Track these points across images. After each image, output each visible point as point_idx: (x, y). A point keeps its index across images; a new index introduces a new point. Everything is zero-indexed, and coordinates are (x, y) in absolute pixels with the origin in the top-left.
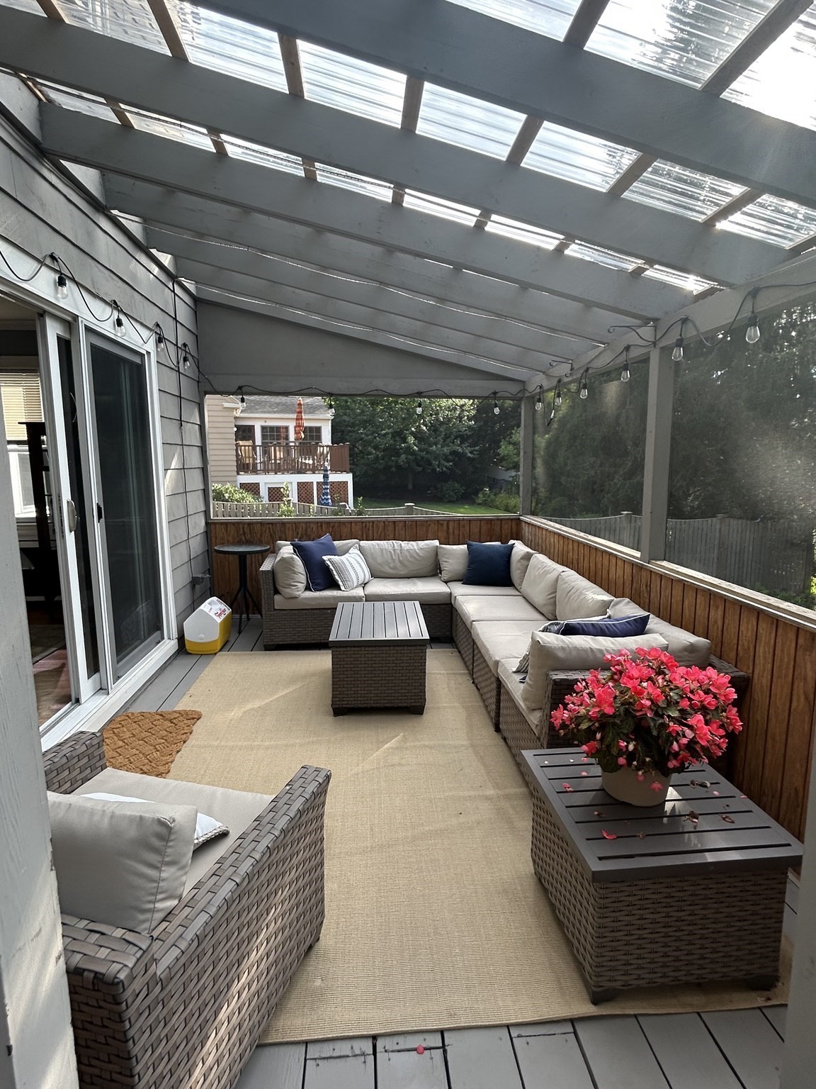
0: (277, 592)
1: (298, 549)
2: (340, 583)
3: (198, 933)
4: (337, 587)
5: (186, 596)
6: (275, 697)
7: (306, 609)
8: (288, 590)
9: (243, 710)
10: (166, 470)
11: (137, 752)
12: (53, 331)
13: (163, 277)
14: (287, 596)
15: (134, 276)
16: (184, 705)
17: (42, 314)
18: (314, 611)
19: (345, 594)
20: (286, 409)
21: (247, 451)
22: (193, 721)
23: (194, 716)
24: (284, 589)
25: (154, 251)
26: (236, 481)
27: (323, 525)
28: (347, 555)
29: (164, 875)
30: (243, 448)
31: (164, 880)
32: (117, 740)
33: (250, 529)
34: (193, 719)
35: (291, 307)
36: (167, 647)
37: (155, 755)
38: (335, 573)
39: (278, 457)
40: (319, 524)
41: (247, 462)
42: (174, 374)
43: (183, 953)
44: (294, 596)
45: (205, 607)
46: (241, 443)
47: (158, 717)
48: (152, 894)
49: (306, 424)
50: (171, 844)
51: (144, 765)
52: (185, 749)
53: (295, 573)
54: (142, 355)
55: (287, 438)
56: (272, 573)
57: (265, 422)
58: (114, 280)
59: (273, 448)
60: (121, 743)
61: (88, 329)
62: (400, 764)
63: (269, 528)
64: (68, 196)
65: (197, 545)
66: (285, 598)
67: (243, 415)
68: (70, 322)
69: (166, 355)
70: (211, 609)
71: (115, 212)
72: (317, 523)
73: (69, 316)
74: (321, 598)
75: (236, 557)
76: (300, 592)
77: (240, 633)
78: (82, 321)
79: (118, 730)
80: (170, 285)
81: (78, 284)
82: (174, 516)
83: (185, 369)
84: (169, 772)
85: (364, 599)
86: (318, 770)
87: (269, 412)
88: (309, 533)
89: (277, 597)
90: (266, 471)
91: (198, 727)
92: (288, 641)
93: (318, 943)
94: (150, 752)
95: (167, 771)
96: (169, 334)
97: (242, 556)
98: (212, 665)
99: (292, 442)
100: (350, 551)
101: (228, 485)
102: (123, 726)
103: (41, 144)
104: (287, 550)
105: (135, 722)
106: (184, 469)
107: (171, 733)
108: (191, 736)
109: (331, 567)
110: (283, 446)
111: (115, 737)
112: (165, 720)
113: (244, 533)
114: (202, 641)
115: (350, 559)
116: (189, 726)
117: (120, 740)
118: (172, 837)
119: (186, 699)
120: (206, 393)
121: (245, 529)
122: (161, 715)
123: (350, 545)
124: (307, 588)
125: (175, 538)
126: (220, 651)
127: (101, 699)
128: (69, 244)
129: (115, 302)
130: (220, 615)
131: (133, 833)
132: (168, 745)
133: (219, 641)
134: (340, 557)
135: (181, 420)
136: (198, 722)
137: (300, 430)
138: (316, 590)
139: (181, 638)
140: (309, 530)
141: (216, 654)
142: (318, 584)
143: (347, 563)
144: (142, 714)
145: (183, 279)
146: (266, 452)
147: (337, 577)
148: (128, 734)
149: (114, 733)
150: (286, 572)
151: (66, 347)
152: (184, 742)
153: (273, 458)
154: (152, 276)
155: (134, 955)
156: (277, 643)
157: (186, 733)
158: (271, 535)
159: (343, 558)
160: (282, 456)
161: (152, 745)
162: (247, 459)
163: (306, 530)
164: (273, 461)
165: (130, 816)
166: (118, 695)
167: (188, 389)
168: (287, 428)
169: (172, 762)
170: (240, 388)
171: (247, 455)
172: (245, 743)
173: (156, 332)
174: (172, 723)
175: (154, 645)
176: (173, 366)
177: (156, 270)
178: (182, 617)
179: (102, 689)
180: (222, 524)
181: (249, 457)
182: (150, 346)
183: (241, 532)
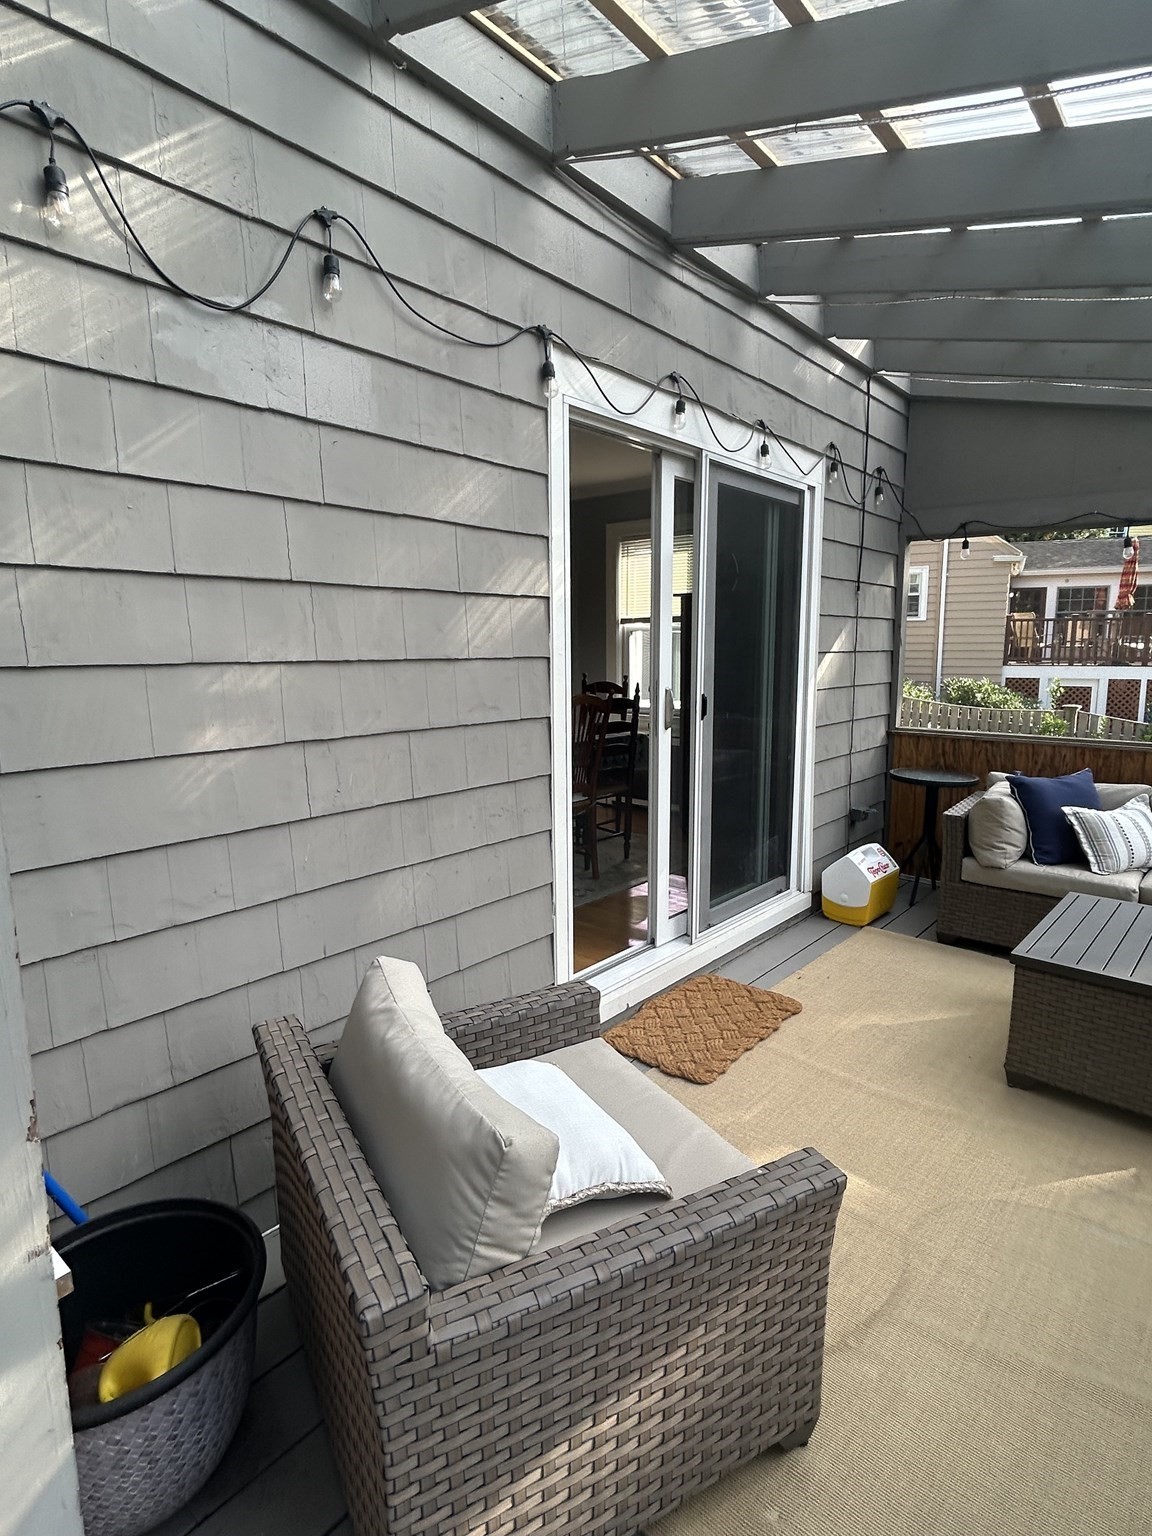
0: (968, 852)
1: (1019, 790)
2: (1092, 859)
3: (510, 1319)
4: (1084, 864)
5: (835, 835)
6: (921, 1019)
7: (1017, 891)
8: (988, 854)
9: (863, 1022)
10: (822, 653)
11: (698, 1030)
12: (670, 474)
13: (851, 375)
14: (985, 862)
15: (800, 383)
16: (784, 988)
17: (658, 454)
18: (1030, 897)
19: (1097, 879)
20: (1106, 556)
21: (1024, 628)
22: (785, 1014)
23: (789, 1008)
24: (980, 851)
25: (833, 340)
26: (1001, 675)
27: (1087, 753)
28: (1117, 812)
29: (489, 1212)
30: (1018, 623)
31: (488, 1219)
32: (684, 1006)
33: (955, 748)
34: (787, 1011)
35: (1059, 378)
36: (792, 901)
37: (717, 1043)
38: (1083, 840)
39: (1078, 636)
40: (1079, 751)
41: (1023, 645)
42: (856, 516)
43: (479, 1334)
44: (995, 864)
45: (856, 856)
46: (1016, 616)
47: (745, 993)
48: (474, 1230)
49: (1141, 581)
50: (501, 1174)
51: (698, 1051)
52: (759, 1050)
53: (1003, 826)
54: (801, 493)
55: (1105, 606)
56: (965, 821)
57: (1067, 581)
58: (764, 392)
59: (1070, 623)
60: (687, 1012)
61: (713, 463)
62: (1103, 1227)
63: (987, 750)
64: (704, 294)
65: (865, 765)
66: (981, 865)
67: (1027, 573)
68: (692, 458)
69: (842, 487)
70: (862, 861)
71: (772, 298)
72: (1076, 748)
73: (691, 451)
74: (1047, 878)
75: (921, 791)
76: (1008, 861)
77: (912, 904)
78: (707, 456)
79: (692, 994)
80: (863, 386)
81: (703, 406)
82: (828, 718)
83: (876, 506)
84: (724, 1072)
85: (1136, 896)
86: (826, 1165)
87: (1076, 566)
88: (1056, 764)
89: (967, 862)
90: (1056, 660)
91: (789, 1027)
92: (978, 936)
93: (800, 1450)
94: (713, 1036)
95: (721, 1070)
96: (852, 454)
97: (932, 789)
98: (848, 942)
99: (1111, 612)
100: (1128, 804)
101: (985, 681)
102: (699, 991)
103: (670, 235)
104: (1000, 789)
105: (715, 990)
106: (855, 652)
107: (749, 1020)
108: (775, 1035)
109: (1077, 828)
110: (1090, 620)
111: (684, 1001)
112: (750, 1000)
113: (944, 754)
114: (843, 904)
115: (1123, 821)
116: (777, 1019)
117: (688, 1007)
118: (505, 1167)
119: (792, 980)
120: (910, 539)
121: (947, 748)
122: (749, 992)
123: (1129, 793)
124: (1026, 856)
125: (827, 750)
126: (868, 925)
127: (681, 947)
128: (700, 358)
129: (762, 424)
130: (876, 872)
131: (467, 1136)
132: (738, 1036)
133: (868, 910)
134: (1100, 812)
135: (859, 581)
136: (793, 1018)
137: (1128, 592)
138: (1042, 862)
139: (817, 894)
140: (1057, 759)
141: (862, 927)
142: (1046, 853)
143: (1111, 825)
144: (728, 982)
145: (883, 372)
146: (1060, 629)
147: (1086, 847)
148: (700, 1003)
149: (686, 996)
150: (988, 824)
151: (686, 494)
152: (762, 1040)
153: (1069, 639)
154: (832, 377)
155: (396, 1298)
156: (958, 934)
157: (768, 1028)
158: (988, 761)
159: (1106, 815)
160: (1086, 636)
161: (719, 1028)
162: (1024, 641)
163: (1052, 759)
164: (1068, 645)
165: (474, 1112)
166: (703, 949)
167: (876, 533)
168: (1106, 590)
169: (733, 1061)
170: (963, 526)
171: (1024, 635)
172: (842, 1074)
173: (827, 457)
174: (757, 1006)
175: (772, 894)
176: (855, 504)
177: (838, 367)
178: (821, 864)
179: (686, 936)
180: (910, 736)
181: (1027, 638)
182: (817, 478)
183: (940, 751)
